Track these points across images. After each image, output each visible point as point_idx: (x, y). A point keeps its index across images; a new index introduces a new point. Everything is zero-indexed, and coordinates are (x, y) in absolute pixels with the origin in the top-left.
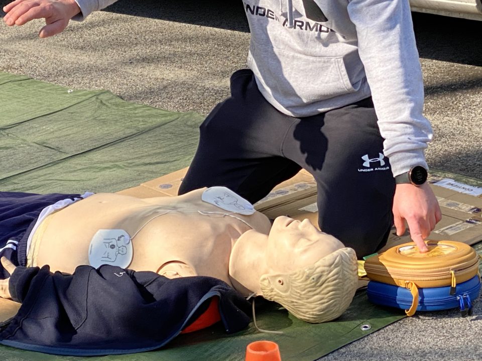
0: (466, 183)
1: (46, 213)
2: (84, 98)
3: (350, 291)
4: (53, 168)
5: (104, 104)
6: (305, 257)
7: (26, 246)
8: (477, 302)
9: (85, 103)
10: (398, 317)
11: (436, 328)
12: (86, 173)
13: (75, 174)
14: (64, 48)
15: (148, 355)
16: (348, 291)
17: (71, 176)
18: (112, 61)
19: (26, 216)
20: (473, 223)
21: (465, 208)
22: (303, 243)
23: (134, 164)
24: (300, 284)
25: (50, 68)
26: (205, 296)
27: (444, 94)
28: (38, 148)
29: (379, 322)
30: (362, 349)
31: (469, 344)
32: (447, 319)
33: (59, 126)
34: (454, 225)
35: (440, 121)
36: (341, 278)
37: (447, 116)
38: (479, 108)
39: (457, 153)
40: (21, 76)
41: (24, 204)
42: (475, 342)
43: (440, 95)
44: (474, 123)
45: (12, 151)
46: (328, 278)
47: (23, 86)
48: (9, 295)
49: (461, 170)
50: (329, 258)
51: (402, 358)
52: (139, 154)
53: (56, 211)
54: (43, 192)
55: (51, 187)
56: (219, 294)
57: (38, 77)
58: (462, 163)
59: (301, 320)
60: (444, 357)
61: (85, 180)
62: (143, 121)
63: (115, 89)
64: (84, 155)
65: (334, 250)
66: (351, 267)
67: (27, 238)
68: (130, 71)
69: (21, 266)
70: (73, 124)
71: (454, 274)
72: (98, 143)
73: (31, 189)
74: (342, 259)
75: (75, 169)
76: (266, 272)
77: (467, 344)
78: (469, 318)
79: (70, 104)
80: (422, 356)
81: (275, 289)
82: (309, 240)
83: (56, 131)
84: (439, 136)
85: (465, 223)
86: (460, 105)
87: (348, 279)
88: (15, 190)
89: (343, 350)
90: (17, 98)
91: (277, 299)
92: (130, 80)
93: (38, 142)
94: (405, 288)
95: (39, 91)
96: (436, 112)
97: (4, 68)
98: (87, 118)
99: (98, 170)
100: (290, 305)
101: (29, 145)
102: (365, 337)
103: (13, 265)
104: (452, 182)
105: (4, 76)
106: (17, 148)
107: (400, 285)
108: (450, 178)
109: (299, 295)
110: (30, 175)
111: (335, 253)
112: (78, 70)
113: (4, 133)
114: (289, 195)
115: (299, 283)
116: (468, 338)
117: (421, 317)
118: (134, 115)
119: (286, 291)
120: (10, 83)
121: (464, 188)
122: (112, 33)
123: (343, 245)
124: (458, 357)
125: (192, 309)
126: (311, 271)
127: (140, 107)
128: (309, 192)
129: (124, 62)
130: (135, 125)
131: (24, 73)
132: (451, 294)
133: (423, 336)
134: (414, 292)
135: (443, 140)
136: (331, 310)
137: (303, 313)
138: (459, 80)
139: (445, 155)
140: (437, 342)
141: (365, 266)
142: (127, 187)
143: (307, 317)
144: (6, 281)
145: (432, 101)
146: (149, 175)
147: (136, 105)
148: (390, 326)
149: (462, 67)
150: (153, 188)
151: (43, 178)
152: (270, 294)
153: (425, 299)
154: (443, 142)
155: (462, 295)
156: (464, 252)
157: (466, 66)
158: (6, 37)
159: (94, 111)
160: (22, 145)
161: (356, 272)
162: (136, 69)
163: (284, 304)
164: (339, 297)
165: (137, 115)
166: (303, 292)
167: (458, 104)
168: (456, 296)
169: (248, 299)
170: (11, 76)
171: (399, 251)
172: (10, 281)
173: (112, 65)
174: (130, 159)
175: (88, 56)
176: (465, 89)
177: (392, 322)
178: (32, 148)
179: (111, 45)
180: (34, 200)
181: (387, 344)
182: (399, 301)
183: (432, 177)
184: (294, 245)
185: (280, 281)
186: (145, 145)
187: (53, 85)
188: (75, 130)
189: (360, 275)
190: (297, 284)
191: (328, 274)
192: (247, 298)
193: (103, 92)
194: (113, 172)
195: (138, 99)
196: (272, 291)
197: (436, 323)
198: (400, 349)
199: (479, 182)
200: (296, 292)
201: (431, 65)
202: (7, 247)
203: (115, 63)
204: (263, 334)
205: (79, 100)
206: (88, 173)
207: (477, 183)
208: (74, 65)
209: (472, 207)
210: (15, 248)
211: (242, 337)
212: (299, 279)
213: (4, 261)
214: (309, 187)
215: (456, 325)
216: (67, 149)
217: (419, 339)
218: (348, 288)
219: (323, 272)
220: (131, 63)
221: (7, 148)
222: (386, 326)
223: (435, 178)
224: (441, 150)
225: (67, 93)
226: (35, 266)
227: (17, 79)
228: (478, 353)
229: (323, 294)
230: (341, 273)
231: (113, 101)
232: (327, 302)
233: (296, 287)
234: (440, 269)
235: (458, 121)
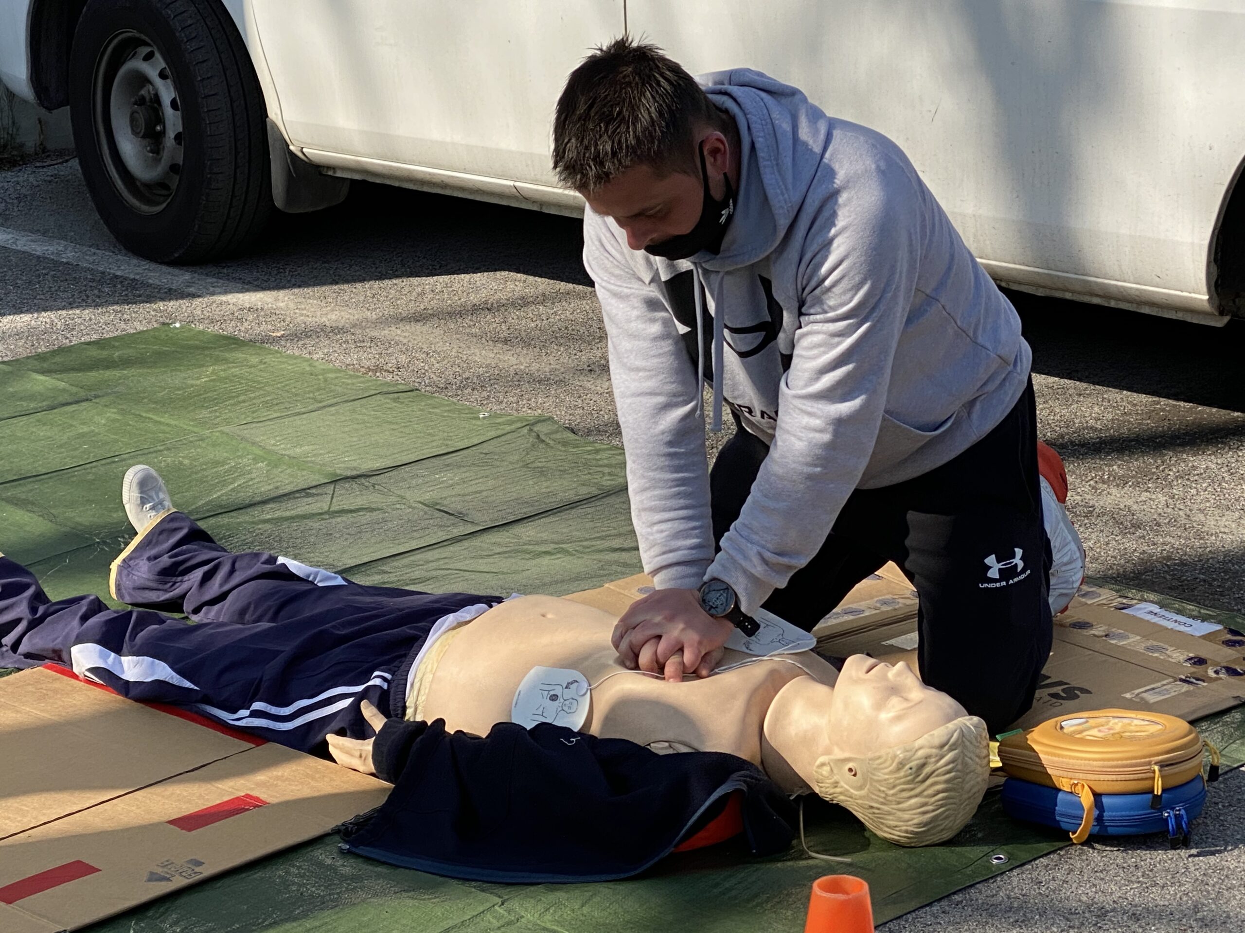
0: (1179, 612)
1: (443, 629)
2: (508, 428)
3: (975, 793)
4: (451, 548)
5: (543, 441)
6: (897, 729)
7: (406, 685)
8: (1199, 824)
9: (509, 436)
10: (1057, 844)
11: (1124, 868)
12: (509, 560)
13: (491, 560)
14: (475, 340)
15: (613, 887)
16: (970, 794)
17: (482, 565)
18: (557, 367)
19: (406, 630)
20: (1192, 683)
21: (1178, 656)
22: (895, 704)
23: (593, 548)
24: (887, 777)
25: (449, 373)
26: (718, 790)
27: (1142, 452)
28: (426, 513)
29: (1022, 851)
30: (993, 896)
31: (1185, 899)
32: (1144, 852)
33: (463, 476)
34: (1159, 684)
35: (1133, 499)
36: (961, 768)
37: (1146, 491)
38: (1204, 479)
39: (1164, 558)
40: (398, 384)
41: (403, 610)
42: (1195, 895)
43: (1133, 453)
44: (1196, 506)
45: (381, 516)
46: (938, 769)
47: (403, 403)
48: (372, 769)
49: (1170, 588)
50: (939, 734)
51: (1064, 917)
52: (603, 531)
53: (461, 624)
54: (437, 589)
55: (447, 582)
56: (744, 788)
57: (427, 389)
58: (1174, 575)
59: (885, 840)
60: (1138, 920)
61: (508, 573)
62: (609, 474)
63: (562, 415)
64: (507, 528)
65: (949, 719)
66: (978, 751)
67: (407, 669)
68: (588, 385)
69: (394, 718)
70: (488, 473)
71: (1160, 771)
72: (531, 509)
73: (414, 584)
74: (963, 736)
75: (490, 553)
76: (828, 752)
77: (1181, 899)
78: (1183, 853)
79: (483, 439)
80: (1099, 916)
81: (842, 784)
82: (906, 700)
83: (458, 484)
84: (1133, 526)
85: (1179, 683)
86: (1171, 473)
87: (970, 772)
88: (384, 583)
89: (957, 898)
90: (391, 423)
91: (843, 801)
92: (587, 401)
93: (426, 502)
94: (1071, 793)
95: (430, 413)
96: (1127, 483)
97: (370, 370)
98: (511, 463)
99: (528, 556)
100: (867, 812)
101: (410, 507)
102: (997, 876)
103: (381, 716)
104: (1155, 608)
105: (370, 384)
106: (389, 510)
107: (1062, 788)
108: (1152, 602)
109: (883, 795)
110: (412, 558)
111: (951, 725)
112: (498, 378)
113: (367, 484)
114: (866, 617)
115: (885, 774)
116: (1183, 889)
117: (1097, 846)
118: (594, 462)
119: (861, 788)
120: (379, 397)
121: (1176, 621)
122: (558, 317)
123: (966, 712)
124: (1165, 921)
125: (696, 811)
126: (909, 754)
127: (604, 450)
128: (900, 614)
129: (579, 368)
130: (595, 481)
131: (404, 380)
132: (1152, 807)
133: (1102, 879)
134: (1086, 799)
135: (1140, 532)
136: (939, 825)
137: (889, 827)
138: (1169, 428)
139: (1143, 559)
140: (1126, 893)
141: (999, 752)
142: (580, 588)
143: (894, 835)
144: (369, 744)
145: (1120, 462)
146: (619, 569)
147: (598, 446)
148: (1041, 859)
149: (1174, 406)
150: (626, 592)
151: (434, 565)
152: (832, 791)
153: (1105, 814)
154: (1140, 537)
155: (1173, 809)
156: (1179, 733)
157: (1182, 404)
158: (374, 316)
159: (525, 453)
160: (398, 506)
161: (985, 761)
162: (599, 382)
163: (856, 811)
164: (954, 803)
165: (600, 463)
166: (892, 792)
167: (1167, 471)
168: (1161, 810)
169: (792, 798)
170: (381, 385)
171: (1062, 728)
172: (376, 745)
173: (557, 372)
174: (586, 540)
175: (515, 356)
176: (1179, 445)
177: (1045, 852)
178: (416, 511)
179: (556, 338)
180: (420, 603)
181: (1037, 891)
182: (1062, 815)
183: (1119, 599)
184: (879, 706)
185: (850, 770)
186: (613, 516)
187: (455, 404)
188: (491, 483)
189: (992, 765)
190: (880, 775)
191: (938, 761)
192: (790, 795)
193: (540, 420)
194: (556, 561)
195: (602, 435)
196: (836, 787)
197: (1124, 858)
198: (1060, 902)
199: (1202, 611)
200: (880, 790)
201: (1119, 399)
202: (370, 683)
203: (562, 370)
204: (817, 861)
205: (499, 433)
206: (513, 560)
207: (1199, 612)
208: (492, 371)
209: (1191, 655)
210: (385, 686)
211: (779, 865)
212: (886, 768)
213: (366, 708)
214: (900, 605)
215: (1160, 863)
216: (477, 516)
217: (1095, 885)
218: (973, 786)
219: (928, 757)
220: (591, 370)
221: (371, 510)
222: (1035, 859)
223: (1125, 601)
224: (1135, 550)
225: (478, 418)
226: (419, 718)
227: (391, 389)
228: (1199, 915)
229: (926, 797)
230: (960, 761)
231: (558, 436)
232: (934, 811)
233: (878, 781)
234: (1134, 761)
235: (1166, 501)
